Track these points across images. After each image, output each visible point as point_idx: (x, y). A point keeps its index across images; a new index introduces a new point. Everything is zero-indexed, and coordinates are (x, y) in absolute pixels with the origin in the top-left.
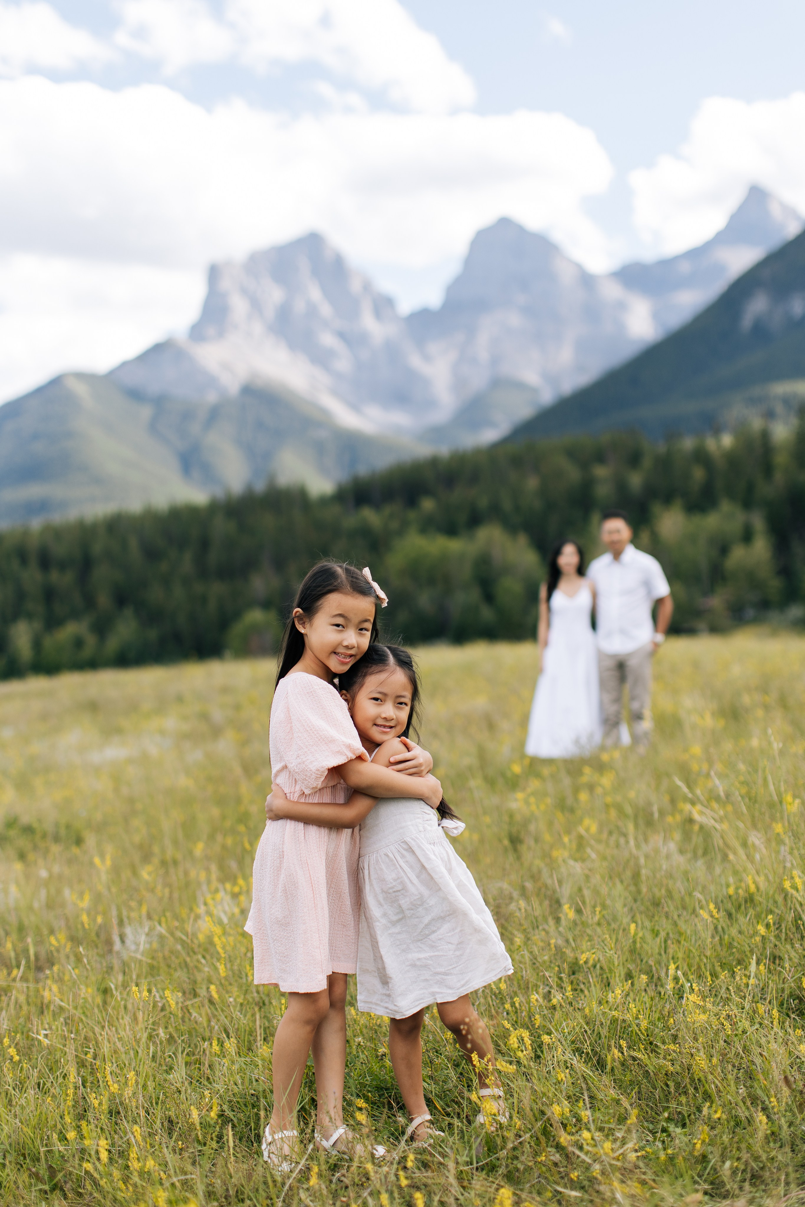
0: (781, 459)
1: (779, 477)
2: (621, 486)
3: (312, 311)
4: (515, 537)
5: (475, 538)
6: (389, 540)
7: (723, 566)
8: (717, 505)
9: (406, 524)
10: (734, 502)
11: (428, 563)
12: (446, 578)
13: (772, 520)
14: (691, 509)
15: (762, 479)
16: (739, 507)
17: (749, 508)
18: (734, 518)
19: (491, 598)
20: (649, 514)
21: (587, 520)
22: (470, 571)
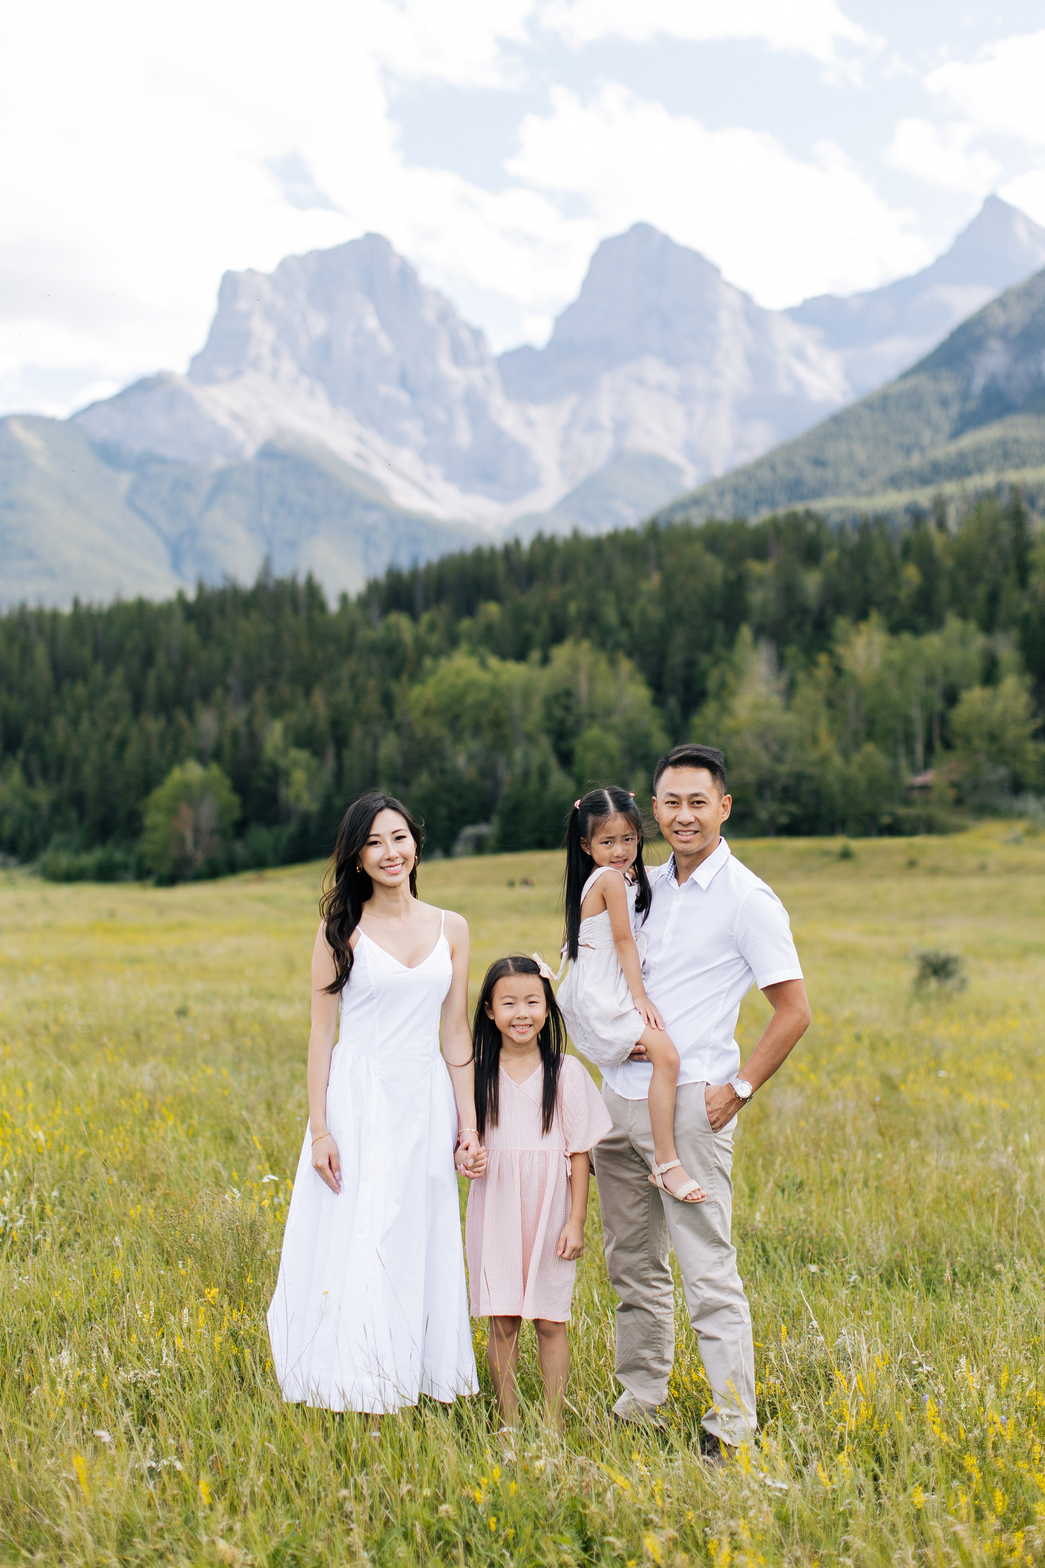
0: (1042, 556)
2: (788, 590)
3: (367, 345)
4: (613, 663)
5: (545, 660)
6: (419, 663)
7: (944, 721)
8: (935, 622)
9: (453, 641)
10: (964, 616)
11: (470, 699)
12: (497, 723)
13: (1026, 646)
14: (894, 629)
15: (1009, 581)
16: (972, 626)
17: (988, 626)
18: (963, 641)
19: (566, 759)
20: (829, 637)
21: (730, 643)
22: (536, 713)
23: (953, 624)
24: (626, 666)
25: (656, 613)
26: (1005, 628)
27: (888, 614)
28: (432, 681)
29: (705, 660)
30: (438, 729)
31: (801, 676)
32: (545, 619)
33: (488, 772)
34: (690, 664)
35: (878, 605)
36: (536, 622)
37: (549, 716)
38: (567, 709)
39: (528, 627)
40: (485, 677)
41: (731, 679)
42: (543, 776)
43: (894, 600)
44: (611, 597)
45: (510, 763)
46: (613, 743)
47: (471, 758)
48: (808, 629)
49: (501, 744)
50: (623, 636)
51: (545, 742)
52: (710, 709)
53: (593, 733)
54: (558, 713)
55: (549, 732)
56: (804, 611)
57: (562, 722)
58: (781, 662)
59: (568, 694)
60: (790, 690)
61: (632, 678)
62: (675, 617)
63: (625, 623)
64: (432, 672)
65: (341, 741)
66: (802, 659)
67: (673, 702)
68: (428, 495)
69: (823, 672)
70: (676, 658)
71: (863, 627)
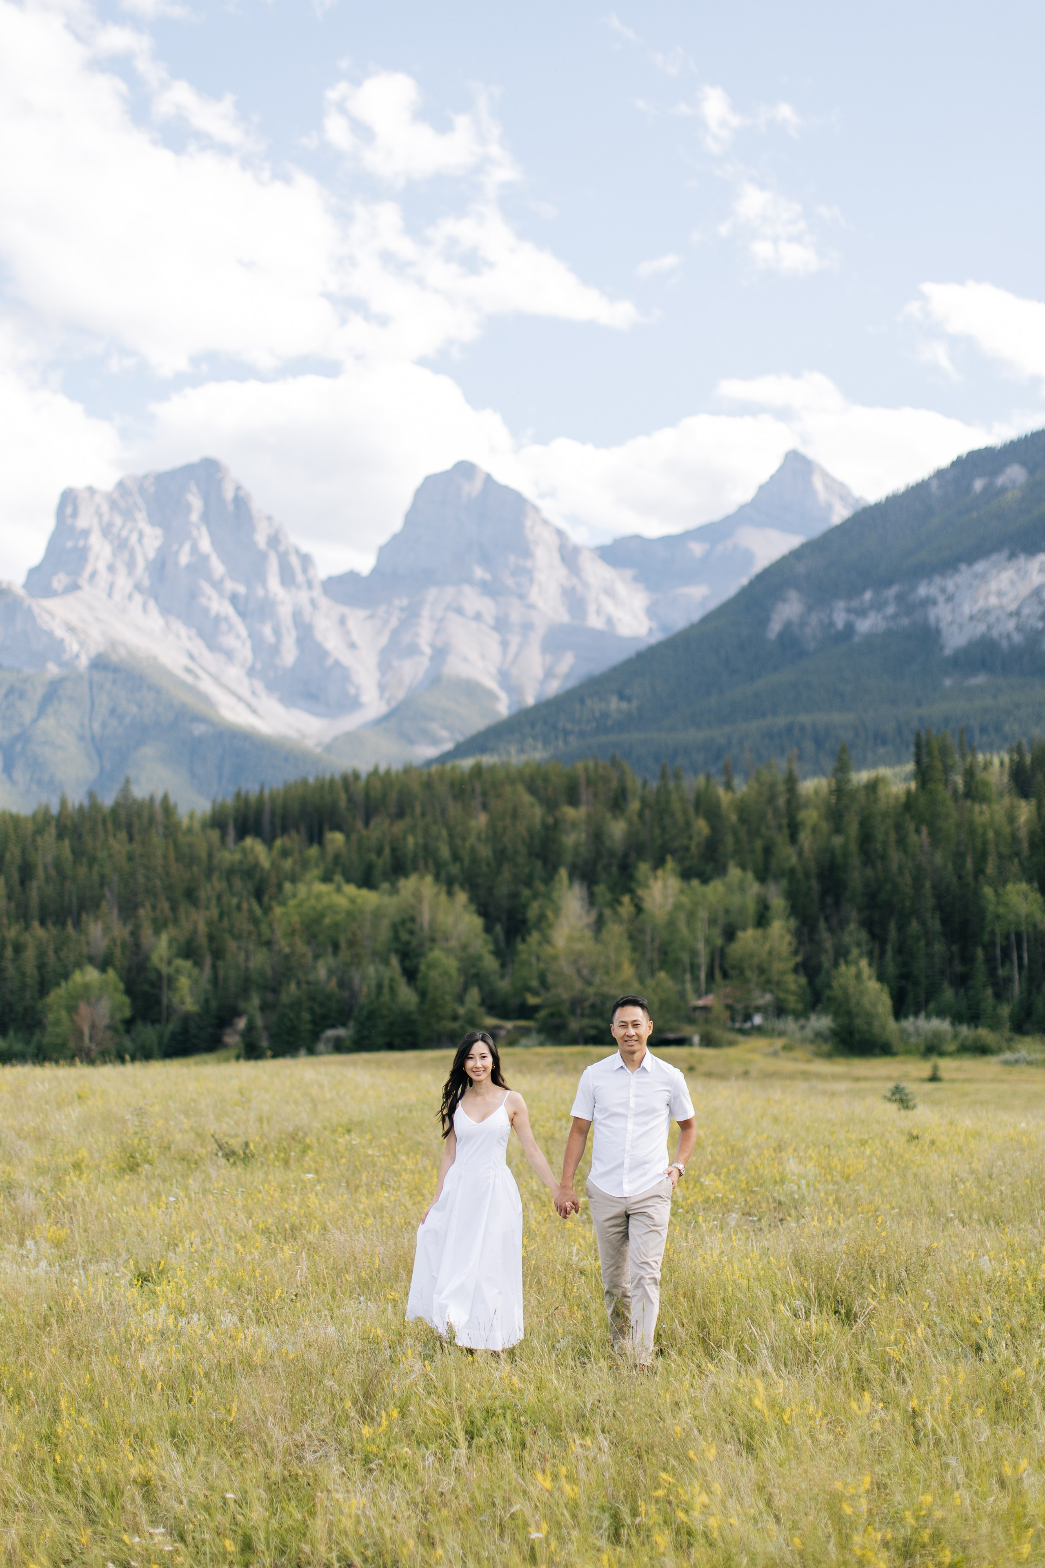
0: (810, 816)
1: (805, 838)
2: (598, 836)
3: (200, 566)
4: (450, 894)
5: (394, 891)
6: (280, 887)
7: (722, 953)
8: (721, 870)
9: (305, 864)
10: (743, 867)
11: (327, 921)
12: (352, 944)
13: (792, 895)
14: (686, 875)
15: (781, 839)
16: (750, 875)
17: (762, 877)
18: (742, 889)
19: (411, 974)
20: (631, 878)
21: (549, 878)
22: (384, 933)
23: (734, 873)
24: (462, 897)
25: (485, 851)
26: (776, 878)
27: (680, 861)
28: (292, 903)
29: (526, 892)
30: (301, 947)
31: (607, 912)
32: (387, 851)
33: (343, 984)
34: (514, 896)
35: (673, 853)
36: (380, 852)
37: (396, 938)
38: (412, 933)
39: (373, 856)
40: (341, 901)
41: (550, 914)
42: (392, 990)
43: (687, 849)
44: (444, 833)
45: (363, 978)
46: (452, 964)
47: (331, 972)
48: (614, 870)
49: (356, 961)
50: (454, 869)
51: (395, 961)
52: (534, 937)
53: (437, 954)
54: (404, 936)
55: (397, 951)
56: (612, 854)
57: (408, 943)
58: (591, 900)
59: (413, 919)
60: (599, 924)
61: (465, 908)
62: (501, 856)
63: (456, 857)
64: (294, 896)
65: (218, 954)
66: (609, 896)
67: (498, 928)
68: (254, 711)
69: (626, 907)
70: (503, 890)
71: (660, 872)
